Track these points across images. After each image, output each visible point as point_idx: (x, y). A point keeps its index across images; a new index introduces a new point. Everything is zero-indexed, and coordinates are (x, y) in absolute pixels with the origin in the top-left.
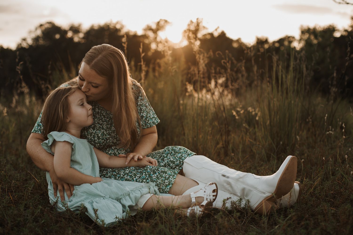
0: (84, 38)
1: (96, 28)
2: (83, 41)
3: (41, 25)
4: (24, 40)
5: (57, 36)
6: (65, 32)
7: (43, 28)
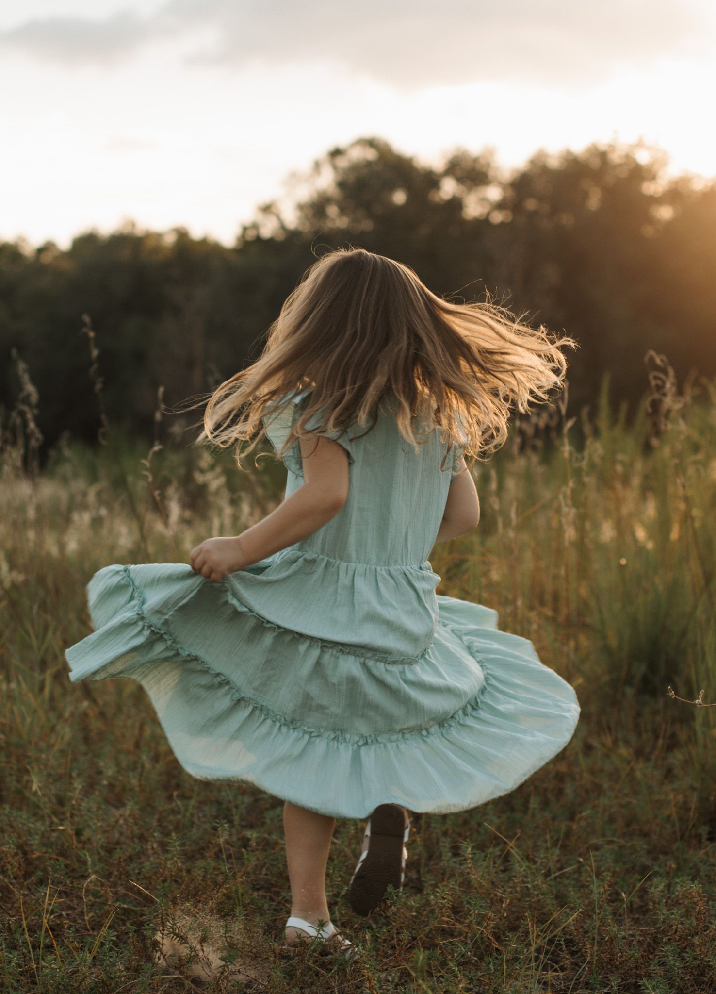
0: (500, 206)
1: (554, 163)
2: (498, 217)
3: (336, 153)
4: (267, 209)
5: (399, 197)
6: (431, 180)
7: (343, 163)
